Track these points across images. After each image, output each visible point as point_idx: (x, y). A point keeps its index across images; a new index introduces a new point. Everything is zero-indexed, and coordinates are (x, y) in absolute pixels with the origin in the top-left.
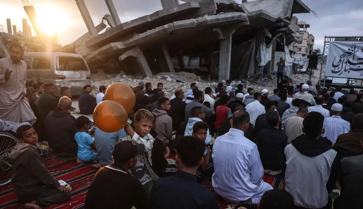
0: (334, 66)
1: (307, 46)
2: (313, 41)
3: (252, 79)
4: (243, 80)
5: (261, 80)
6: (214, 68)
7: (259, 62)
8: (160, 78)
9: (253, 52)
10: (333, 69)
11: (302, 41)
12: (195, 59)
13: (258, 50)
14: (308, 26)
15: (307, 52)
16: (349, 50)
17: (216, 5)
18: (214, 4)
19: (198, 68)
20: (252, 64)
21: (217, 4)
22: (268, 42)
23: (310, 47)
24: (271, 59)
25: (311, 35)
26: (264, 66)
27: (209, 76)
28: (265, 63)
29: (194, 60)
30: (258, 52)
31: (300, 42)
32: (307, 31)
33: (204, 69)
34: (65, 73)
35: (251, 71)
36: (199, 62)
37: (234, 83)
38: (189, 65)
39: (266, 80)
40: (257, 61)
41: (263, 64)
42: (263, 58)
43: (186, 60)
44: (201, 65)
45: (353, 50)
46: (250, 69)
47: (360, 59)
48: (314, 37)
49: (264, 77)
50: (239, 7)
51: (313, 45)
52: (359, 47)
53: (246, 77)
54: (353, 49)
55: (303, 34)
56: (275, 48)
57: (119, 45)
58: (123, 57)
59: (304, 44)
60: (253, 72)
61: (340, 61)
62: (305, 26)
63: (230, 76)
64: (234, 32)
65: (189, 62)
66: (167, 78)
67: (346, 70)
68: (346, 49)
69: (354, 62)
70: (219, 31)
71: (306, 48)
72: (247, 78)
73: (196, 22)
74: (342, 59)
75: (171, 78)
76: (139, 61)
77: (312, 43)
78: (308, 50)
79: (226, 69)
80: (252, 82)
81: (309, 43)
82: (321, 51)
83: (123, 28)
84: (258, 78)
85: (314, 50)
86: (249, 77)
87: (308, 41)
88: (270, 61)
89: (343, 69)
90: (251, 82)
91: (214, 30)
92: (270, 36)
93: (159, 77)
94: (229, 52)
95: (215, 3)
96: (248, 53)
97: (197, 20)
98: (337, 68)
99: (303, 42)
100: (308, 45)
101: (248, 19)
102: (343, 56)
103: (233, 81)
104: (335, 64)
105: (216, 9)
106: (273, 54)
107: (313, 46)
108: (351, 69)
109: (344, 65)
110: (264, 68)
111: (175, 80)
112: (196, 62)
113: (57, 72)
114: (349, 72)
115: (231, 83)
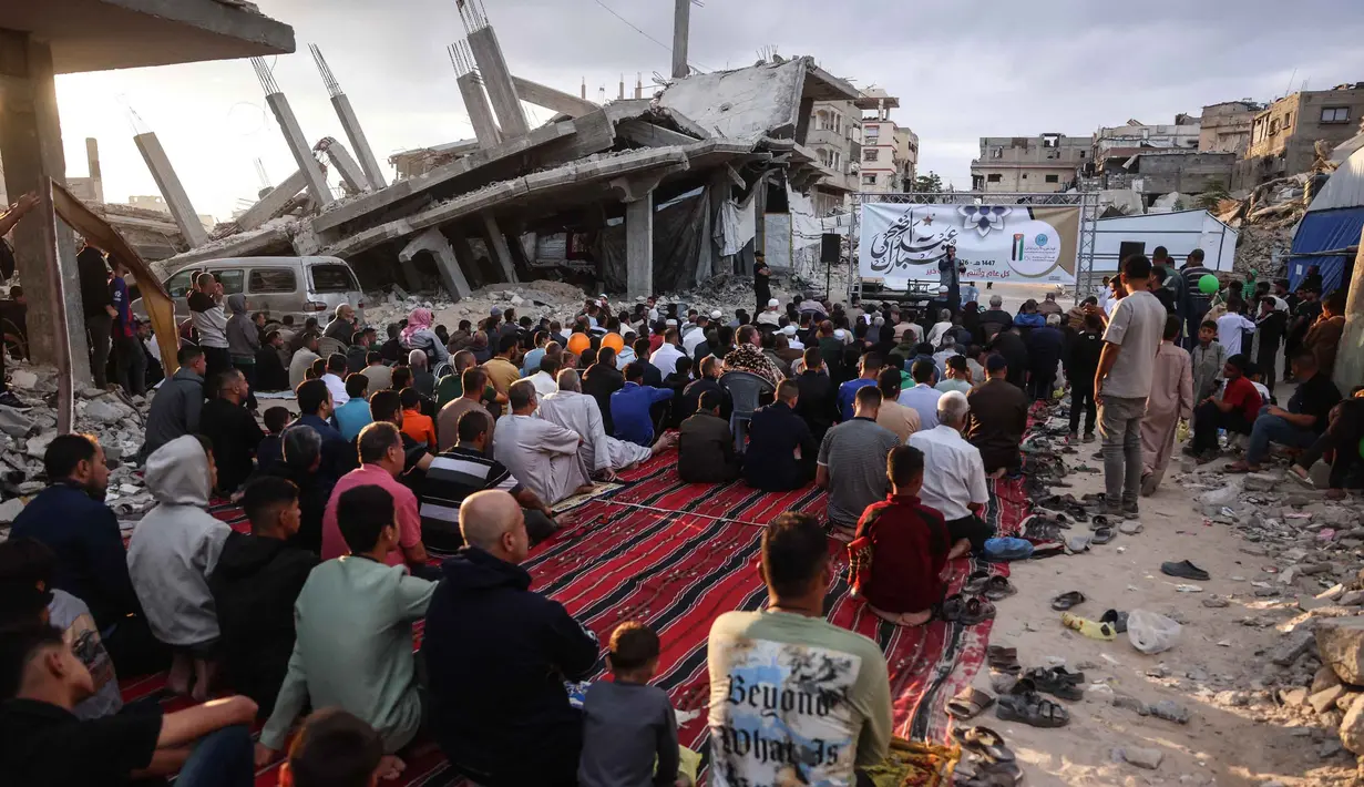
0: (874, 255)
1: (894, 168)
2: (913, 148)
3: (708, 290)
4: (687, 292)
5: (728, 289)
6: (611, 265)
7: (721, 246)
8: (497, 297)
9: (707, 222)
10: (874, 260)
11: (877, 151)
12: (552, 238)
13: (715, 217)
14: (891, 103)
15: (894, 186)
16: (901, 220)
17: (612, 127)
18: (608, 127)
19: (564, 263)
20: (706, 252)
21: (614, 122)
22: (742, 197)
23: (907, 170)
24: (754, 235)
25: (907, 131)
26: (735, 256)
27: (601, 285)
28: (737, 248)
29: (549, 242)
30: (718, 221)
31: (872, 156)
32: (890, 119)
33: (579, 266)
34: (325, 298)
35: (704, 268)
36: (564, 246)
37: (663, 301)
38: (537, 256)
39: (739, 288)
40: (717, 246)
41: (731, 249)
42: (732, 238)
43: (528, 243)
44: (570, 255)
45: (907, 221)
46: (700, 264)
47: (922, 239)
48: (916, 138)
49: (735, 283)
50: (664, 115)
51: (915, 162)
52: (919, 215)
53: (693, 284)
54: (909, 218)
55: (878, 127)
56: (764, 204)
57: (398, 227)
58: (408, 253)
59: (885, 159)
60: (708, 270)
61: (886, 244)
62: (881, 102)
63: (654, 287)
64: (656, 185)
65: (537, 247)
66: (512, 297)
67: (898, 264)
68: (895, 218)
69: (913, 245)
70: (623, 184)
71: (890, 173)
72: (696, 285)
73: (574, 173)
74: (889, 240)
75: (520, 295)
76: (440, 259)
77: (909, 155)
78: (899, 178)
79: (643, 268)
80: (707, 297)
81: (899, 156)
82: (941, 180)
83: (410, 190)
84: (721, 285)
85: (921, 178)
86: (699, 283)
87: (895, 152)
88: (752, 239)
89: (894, 261)
90: (705, 295)
91: (613, 184)
92: (743, 185)
93: (493, 295)
94: (646, 230)
95: (611, 123)
96: (694, 226)
97: (576, 169)
98: (880, 260)
99: (879, 155)
100: (896, 162)
101: (685, 158)
102: (891, 233)
103: (662, 298)
104: (877, 251)
105: (614, 136)
106: (760, 219)
107: (916, 166)
108: (907, 260)
109: (895, 252)
110: (735, 261)
111: (531, 302)
112: (555, 246)
113: (310, 297)
114: (905, 266)
115: (658, 302)
